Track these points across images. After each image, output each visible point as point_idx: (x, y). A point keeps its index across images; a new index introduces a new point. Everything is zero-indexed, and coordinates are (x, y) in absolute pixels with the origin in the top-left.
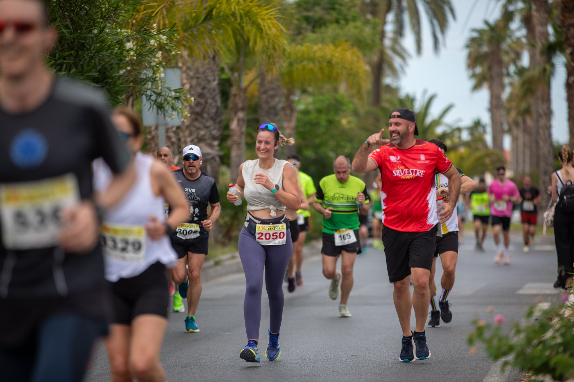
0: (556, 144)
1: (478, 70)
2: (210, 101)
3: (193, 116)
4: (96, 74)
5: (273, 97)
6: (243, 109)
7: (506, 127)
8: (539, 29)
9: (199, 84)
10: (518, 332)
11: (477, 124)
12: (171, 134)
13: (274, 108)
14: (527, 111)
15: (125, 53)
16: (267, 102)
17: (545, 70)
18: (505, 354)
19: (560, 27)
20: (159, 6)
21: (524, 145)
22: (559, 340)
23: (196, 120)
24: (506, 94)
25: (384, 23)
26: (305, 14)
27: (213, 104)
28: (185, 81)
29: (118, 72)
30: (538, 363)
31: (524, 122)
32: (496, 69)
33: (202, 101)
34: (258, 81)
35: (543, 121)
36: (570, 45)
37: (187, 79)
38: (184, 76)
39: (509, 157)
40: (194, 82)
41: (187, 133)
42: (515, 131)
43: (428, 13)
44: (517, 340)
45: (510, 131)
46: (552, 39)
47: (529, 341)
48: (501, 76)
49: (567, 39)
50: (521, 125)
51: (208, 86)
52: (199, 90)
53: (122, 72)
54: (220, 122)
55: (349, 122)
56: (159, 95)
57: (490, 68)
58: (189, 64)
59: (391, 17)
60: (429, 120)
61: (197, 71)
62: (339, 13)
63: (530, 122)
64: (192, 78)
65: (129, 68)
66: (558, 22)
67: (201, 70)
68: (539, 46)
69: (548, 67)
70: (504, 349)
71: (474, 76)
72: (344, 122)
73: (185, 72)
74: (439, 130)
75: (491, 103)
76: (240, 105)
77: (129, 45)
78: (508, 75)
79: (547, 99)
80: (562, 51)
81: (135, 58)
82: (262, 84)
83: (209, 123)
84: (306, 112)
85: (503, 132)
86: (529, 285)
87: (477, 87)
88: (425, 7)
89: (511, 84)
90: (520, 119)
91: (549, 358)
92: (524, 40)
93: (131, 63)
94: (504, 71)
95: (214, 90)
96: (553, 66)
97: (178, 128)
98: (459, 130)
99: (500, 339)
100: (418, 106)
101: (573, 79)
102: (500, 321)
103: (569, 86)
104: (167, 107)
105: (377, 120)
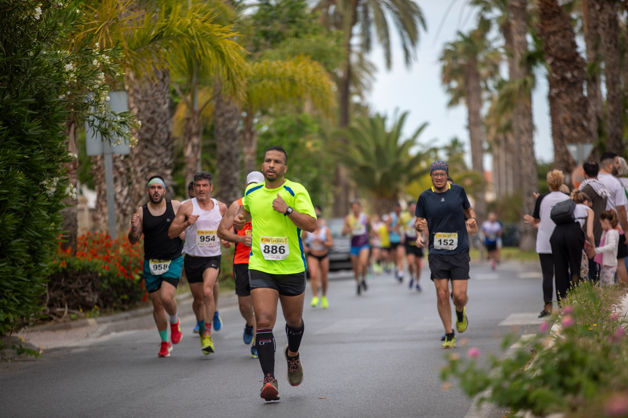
0: (540, 163)
1: (454, 84)
2: (160, 126)
3: (143, 144)
4: (33, 100)
5: (230, 119)
6: (197, 134)
7: (486, 146)
8: (517, 38)
9: (148, 108)
10: (495, 364)
11: (455, 143)
12: (119, 164)
13: (232, 131)
14: (508, 128)
15: (64, 76)
16: (224, 126)
17: (525, 83)
18: (481, 389)
19: (539, 35)
20: (101, 24)
21: (506, 164)
22: (539, 372)
23: (146, 147)
24: (485, 109)
25: (351, 35)
26: (263, 28)
27: (165, 130)
28: (132, 105)
29: (57, 97)
30: (516, 398)
31: (506, 139)
32: (472, 83)
33: (152, 126)
34: (213, 103)
35: (524, 138)
36: (550, 55)
37: (134, 102)
38: (132, 99)
39: (491, 178)
40: (143, 105)
41: (137, 162)
42: (496, 150)
43: (397, 25)
44: (495, 374)
45: (490, 150)
46: (531, 48)
47: (506, 375)
48: (479, 90)
49: (547, 48)
50: (503, 143)
51: (158, 110)
52: (149, 115)
53: (61, 97)
54: (173, 149)
55: (315, 145)
56: (103, 120)
57: (467, 83)
58: (136, 86)
59: (357, 29)
60: (402, 140)
61: (146, 94)
62: (300, 26)
63: (511, 139)
64: (140, 101)
65: (69, 93)
66: (538, 31)
67: (150, 92)
68: (518, 57)
69: (529, 79)
70: (480, 384)
71: (450, 90)
72: (309, 144)
73: (132, 95)
74: (413, 151)
75: (469, 119)
76: (194, 130)
77: (69, 67)
78: (487, 89)
79: (528, 114)
80: (543, 61)
81: (75, 81)
82: (218, 106)
83: (161, 150)
84: (267, 136)
85: (483, 151)
86: (513, 316)
87: (453, 103)
88: (394, 17)
89: (491, 99)
90: (501, 137)
91: (528, 393)
92: (502, 50)
93: (71, 87)
94: (482, 85)
95: (165, 114)
96: (533, 77)
97: (126, 156)
98: (435, 150)
99: (475, 373)
100: (390, 125)
101: (555, 91)
102: (475, 355)
103: (552, 99)
104: (112, 133)
105: (346, 142)
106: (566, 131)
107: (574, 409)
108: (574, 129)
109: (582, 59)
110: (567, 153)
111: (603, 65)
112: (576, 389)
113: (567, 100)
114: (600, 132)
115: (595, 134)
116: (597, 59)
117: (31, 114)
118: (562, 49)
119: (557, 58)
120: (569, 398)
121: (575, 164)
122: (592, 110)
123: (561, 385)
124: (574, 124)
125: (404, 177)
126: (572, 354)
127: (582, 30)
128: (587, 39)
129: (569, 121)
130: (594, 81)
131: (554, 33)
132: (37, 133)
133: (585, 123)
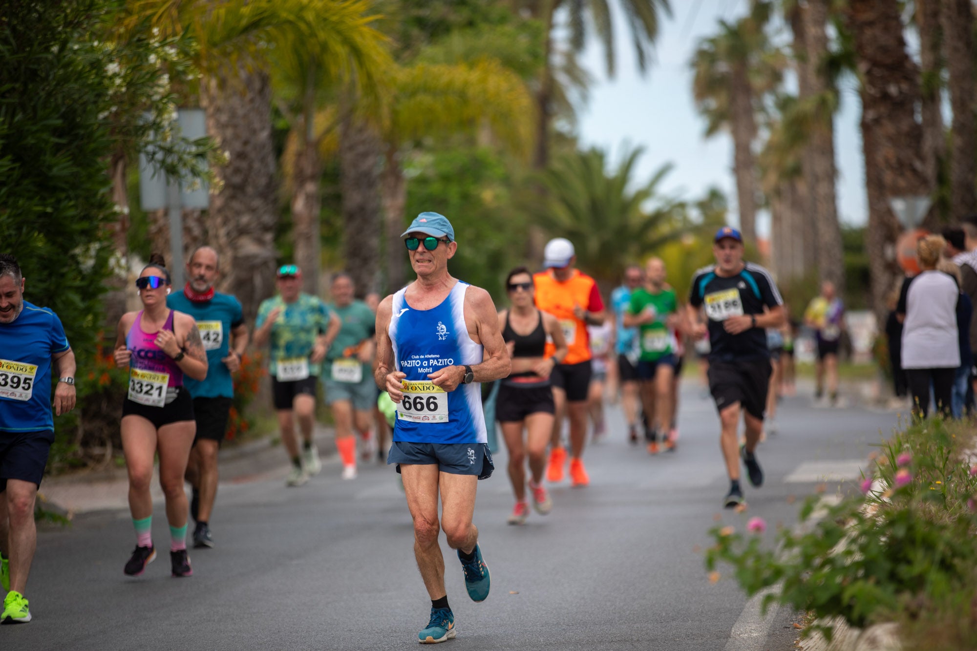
0: (845, 227)
1: (713, 103)
2: (257, 165)
3: (230, 191)
4: (59, 122)
5: (365, 155)
6: (313, 178)
7: (761, 199)
8: (812, 31)
9: (236, 137)
10: (790, 544)
11: (715, 195)
12: (192, 224)
13: (367, 174)
14: (795, 172)
15: (106, 82)
16: (355, 165)
17: (824, 102)
18: (767, 583)
19: (847, 27)
20: (164, 3)
21: (793, 229)
22: (858, 557)
23: (235, 197)
24: (760, 142)
25: (551, 26)
26: (416, 12)
27: (263, 171)
28: (213, 132)
29: (96, 117)
30: (823, 597)
31: (793, 189)
32: (741, 102)
33: (244, 165)
34: (338, 129)
35: (822, 188)
36: (864, 57)
37: (216, 127)
38: (212, 122)
39: (768, 250)
40: (229, 132)
41: (219, 220)
42: (776, 204)
43: (626, 9)
44: (789, 558)
45: (768, 204)
46: (835, 47)
47: (807, 560)
48: (749, 112)
49: (860, 47)
50: (788, 195)
51: (253, 139)
52: (240, 146)
53: (101, 116)
54: (275, 201)
55: (496, 197)
56: (169, 151)
57: (732, 100)
58: (220, 102)
60: (631, 189)
61: (234, 115)
62: (474, 10)
63: (802, 189)
64: (225, 126)
65: (114, 109)
66: (844, 19)
67: (241, 112)
68: (814, 59)
69: (830, 96)
70: (767, 574)
71: (706, 112)
72: (487, 195)
73: (212, 116)
74: (649, 207)
75: (736, 158)
76: (308, 171)
77: (113, 68)
78: (763, 109)
79: (828, 150)
80: (853, 67)
81: (124, 90)
82: (345, 135)
83: (257, 203)
84: (422, 181)
85: (756, 205)
86: (805, 466)
87: (711, 131)
89: (770, 125)
90: (785, 186)
91: (842, 589)
92: (787, 52)
93: (117, 99)
94: (755, 103)
95: (263, 146)
96: (837, 93)
97: (204, 212)
98: (682, 205)
99: (758, 558)
100: (612, 165)
101: (871, 115)
102: (758, 528)
103: (866, 128)
104: (184, 171)
105: (543, 191)
106: (888, 177)
107: (914, 616)
108: (902, 175)
109: (915, 66)
110: (890, 212)
111: (945, 75)
112: (918, 584)
113: (889, 128)
114: (941, 179)
115: (933, 183)
116: (938, 64)
117: (57, 144)
118: (884, 49)
119: (875, 63)
120: (906, 597)
121: (902, 229)
122: (928, 144)
123: (893, 577)
124: (901, 167)
125: (634, 248)
126: (910, 528)
127: (914, 19)
128: (923, 33)
129: (893, 161)
130: (932, 100)
131: (871, 24)
132: (66, 172)
133: (918, 165)
